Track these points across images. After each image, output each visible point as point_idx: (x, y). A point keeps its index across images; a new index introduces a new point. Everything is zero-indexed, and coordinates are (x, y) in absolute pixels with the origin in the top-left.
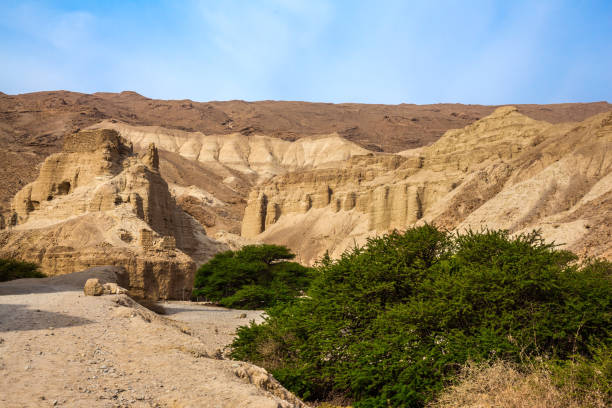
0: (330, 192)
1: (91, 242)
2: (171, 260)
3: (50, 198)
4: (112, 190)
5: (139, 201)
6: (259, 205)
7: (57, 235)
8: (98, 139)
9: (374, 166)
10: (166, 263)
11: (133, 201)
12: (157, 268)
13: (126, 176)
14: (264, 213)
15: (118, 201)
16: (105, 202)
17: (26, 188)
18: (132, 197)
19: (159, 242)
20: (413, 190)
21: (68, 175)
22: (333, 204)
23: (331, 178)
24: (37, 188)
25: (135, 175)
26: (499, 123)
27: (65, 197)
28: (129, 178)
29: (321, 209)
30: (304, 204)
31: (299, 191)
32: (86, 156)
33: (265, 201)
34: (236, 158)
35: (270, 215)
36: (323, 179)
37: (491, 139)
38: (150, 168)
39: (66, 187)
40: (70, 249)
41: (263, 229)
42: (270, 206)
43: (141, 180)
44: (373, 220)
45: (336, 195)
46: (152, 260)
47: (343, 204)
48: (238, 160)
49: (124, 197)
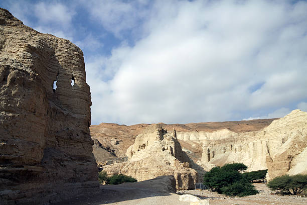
0: (232, 146)
1: (155, 166)
2: (188, 172)
3: (139, 150)
4: (161, 145)
5: (171, 149)
6: (207, 152)
7: (142, 163)
8: (155, 127)
9: (246, 136)
10: (186, 173)
11: (169, 149)
12: (183, 176)
13: (166, 140)
14: (209, 155)
15: (164, 149)
16: (158, 150)
17: (130, 147)
18: (169, 147)
19: (182, 165)
20: (264, 142)
21: (144, 142)
22: (234, 150)
23: (231, 141)
24: (134, 147)
25: (169, 140)
26: (295, 116)
27: (144, 150)
28: (167, 141)
29: (229, 152)
30: (223, 151)
31: (220, 147)
32: (151, 134)
33: (209, 151)
34: (195, 138)
35: (211, 155)
36: (229, 142)
37: (293, 121)
38: (174, 137)
39: (144, 146)
40: (147, 168)
41: (209, 160)
42: (211, 152)
43: (171, 141)
44: (250, 154)
45: (234, 147)
46: (180, 172)
47: (237, 149)
48: (196, 139)
49: (166, 148)
